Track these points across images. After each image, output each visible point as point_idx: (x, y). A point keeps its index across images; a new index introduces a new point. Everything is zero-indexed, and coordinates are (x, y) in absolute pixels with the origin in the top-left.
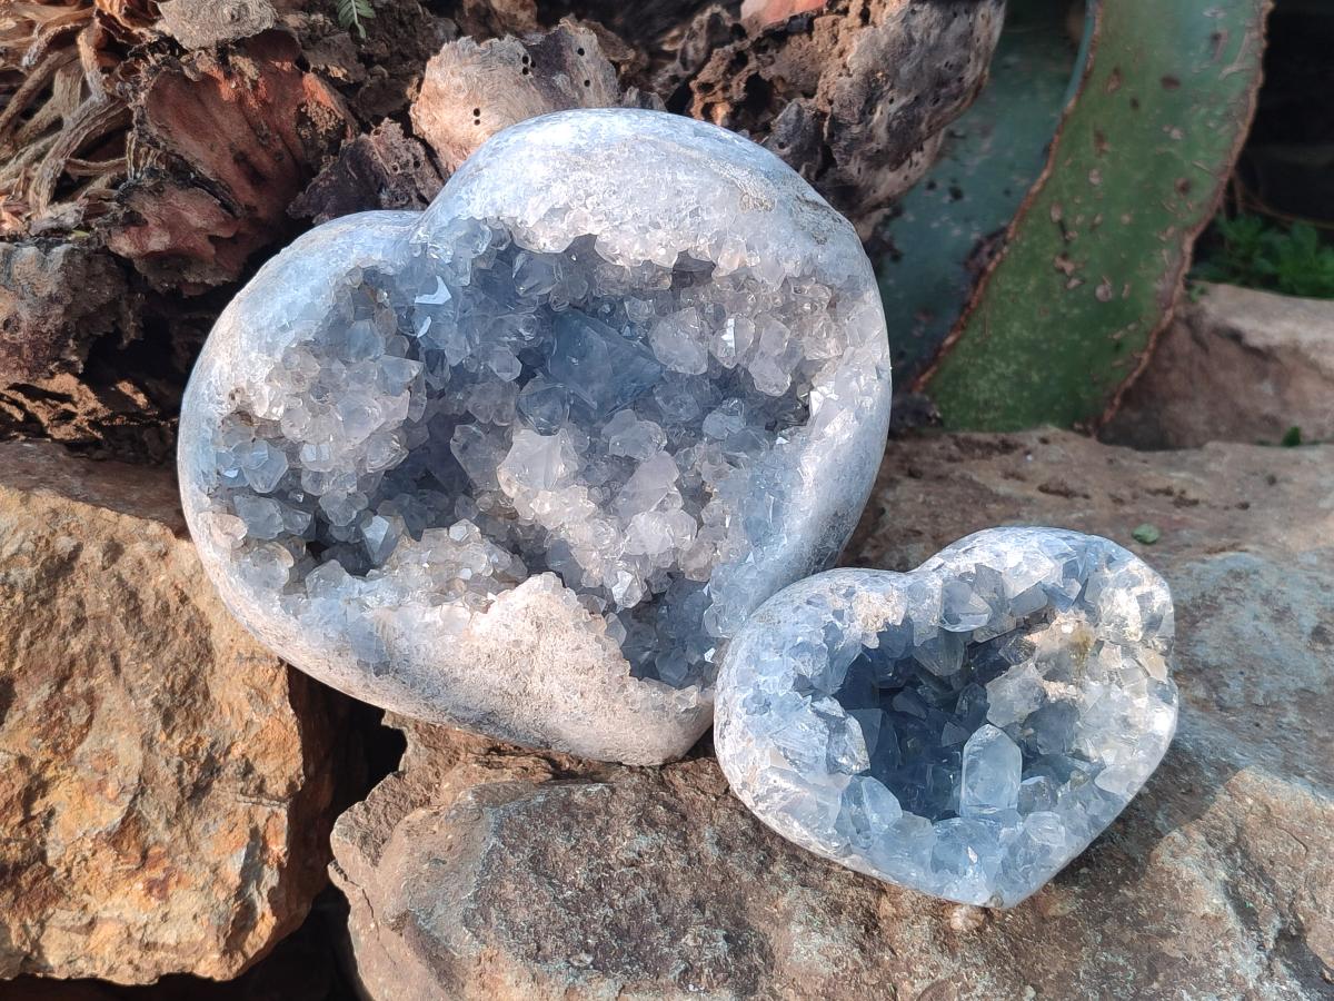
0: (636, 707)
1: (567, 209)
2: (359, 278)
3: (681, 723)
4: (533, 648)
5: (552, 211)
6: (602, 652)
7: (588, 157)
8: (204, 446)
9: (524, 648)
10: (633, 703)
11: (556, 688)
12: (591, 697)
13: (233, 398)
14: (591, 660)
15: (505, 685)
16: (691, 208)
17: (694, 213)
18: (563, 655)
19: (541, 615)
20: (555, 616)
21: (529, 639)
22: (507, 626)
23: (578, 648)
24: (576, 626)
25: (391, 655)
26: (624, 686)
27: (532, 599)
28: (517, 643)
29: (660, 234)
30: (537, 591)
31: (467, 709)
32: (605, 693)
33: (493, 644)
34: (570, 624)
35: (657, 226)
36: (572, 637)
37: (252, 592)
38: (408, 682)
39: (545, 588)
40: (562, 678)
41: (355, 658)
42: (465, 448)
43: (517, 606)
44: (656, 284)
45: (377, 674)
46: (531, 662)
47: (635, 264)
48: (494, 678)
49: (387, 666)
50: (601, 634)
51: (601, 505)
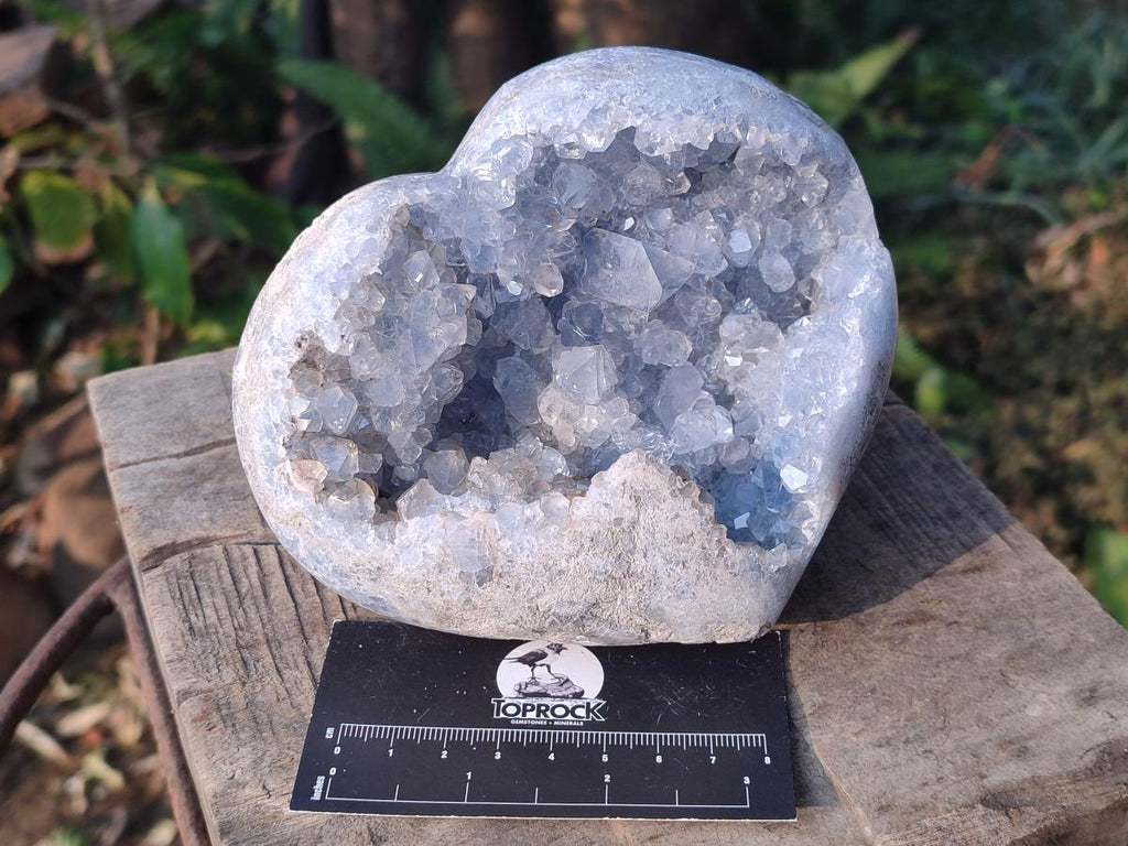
0: (735, 570)
1: (606, 109)
2: (406, 215)
3: (775, 585)
4: (634, 523)
5: (594, 111)
6: (698, 516)
7: (611, 69)
8: (274, 398)
9: (625, 525)
10: (733, 566)
11: (659, 560)
12: (693, 566)
13: (300, 346)
14: (690, 527)
15: (610, 568)
16: (714, 98)
17: (717, 101)
18: (664, 526)
19: (638, 488)
20: (652, 487)
21: (629, 515)
22: (606, 505)
23: (677, 516)
24: (673, 494)
25: (495, 559)
26: (723, 549)
27: (628, 474)
28: (618, 521)
29: (694, 119)
30: (632, 464)
31: (572, 603)
32: (707, 558)
33: (595, 527)
34: (667, 493)
35: (690, 113)
36: (670, 505)
37: (342, 528)
38: (513, 585)
39: (639, 460)
40: (664, 550)
41: (457, 571)
42: (506, 383)
43: (615, 484)
44: (679, 186)
45: (480, 584)
46: (632, 540)
47: (674, 150)
48: (597, 563)
49: (490, 571)
50: (697, 500)
51: (641, 416)
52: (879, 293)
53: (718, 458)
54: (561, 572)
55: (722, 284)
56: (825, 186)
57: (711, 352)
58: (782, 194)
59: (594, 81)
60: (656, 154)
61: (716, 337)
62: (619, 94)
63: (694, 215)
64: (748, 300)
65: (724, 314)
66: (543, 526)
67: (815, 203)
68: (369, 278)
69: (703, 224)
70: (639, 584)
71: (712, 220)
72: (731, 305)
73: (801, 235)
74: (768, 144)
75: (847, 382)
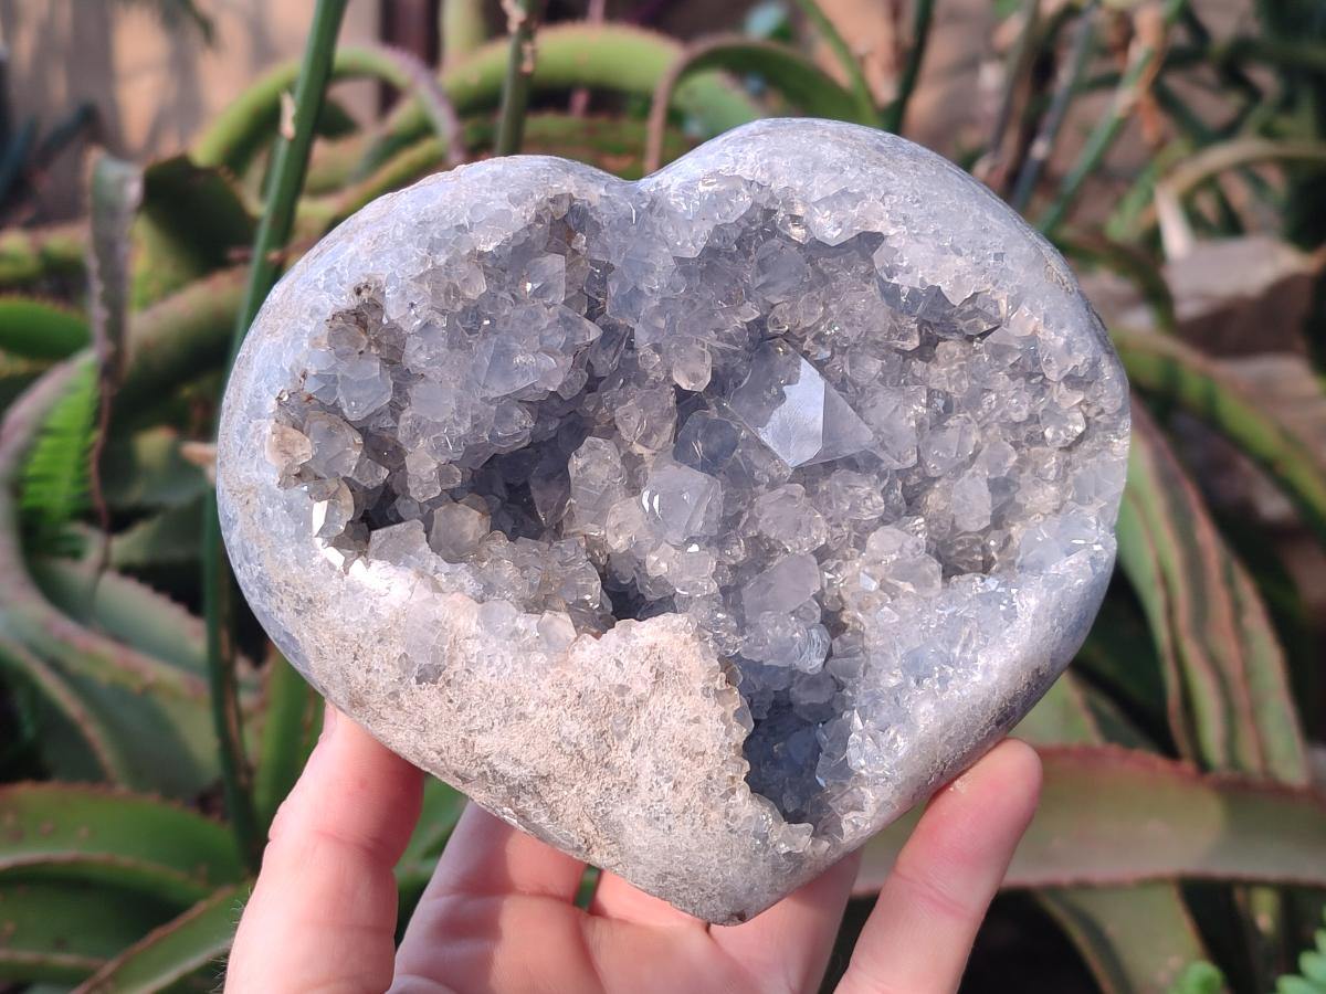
0: (734, 826)
1: (861, 197)
2: (564, 208)
3: (775, 869)
4: (640, 702)
5: (844, 192)
6: (722, 735)
7: (890, 158)
8: (296, 339)
9: (629, 698)
10: (735, 818)
11: (648, 765)
12: (686, 792)
13: (359, 292)
14: (706, 743)
15: (584, 742)
17: (999, 257)
18: (673, 722)
19: (668, 662)
20: (684, 669)
21: (640, 688)
22: (618, 663)
23: (697, 720)
24: (705, 692)
25: (452, 659)
26: (733, 792)
27: (664, 639)
28: (623, 690)
29: (960, 262)
30: (674, 630)
31: (517, 762)
32: (706, 792)
33: (591, 682)
34: (699, 686)
35: (958, 253)
36: (696, 703)
37: (292, 531)
38: (457, 702)
39: (685, 629)
40: (660, 754)
41: (400, 650)
42: (584, 469)
43: (641, 642)
44: (904, 337)
45: (419, 681)
46: (628, 721)
47: (917, 286)
48: (572, 728)
49: (438, 671)
50: (730, 714)
51: (724, 590)
52: (1080, 585)
53: (790, 687)
54: (522, 716)
55: (900, 484)
56: (1080, 429)
57: (845, 559)
58: (1024, 414)
59: (864, 161)
60: (895, 280)
61: (860, 544)
62: (886, 188)
63: (906, 384)
64: (921, 520)
65: (883, 521)
66: (528, 649)
67: (1059, 444)
68: (481, 255)
69: (911, 398)
70: (608, 780)
71: (924, 401)
72: (898, 514)
73: (1022, 476)
74: (1033, 338)
75: (987, 670)
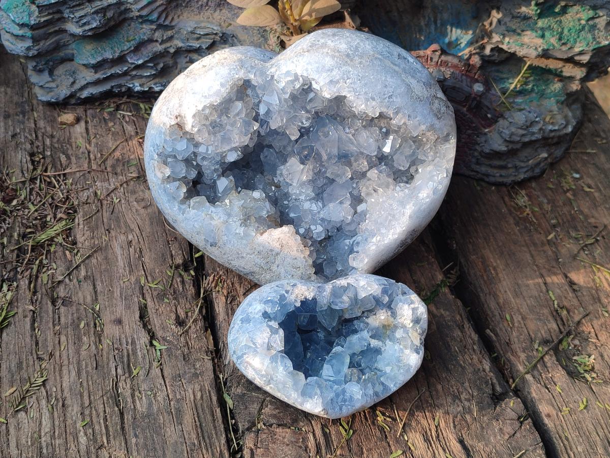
1: (338, 82)
2: (241, 83)
4: (277, 254)
5: (331, 81)
6: (305, 262)
8: (160, 134)
9: (274, 253)
13: (177, 118)
14: (299, 264)
15: (262, 264)
16: (390, 94)
17: (390, 97)
18: (289, 260)
19: (284, 242)
20: (290, 244)
21: (277, 250)
22: (269, 243)
23: (296, 259)
24: (297, 250)
25: (219, 241)
26: (310, 277)
27: (282, 236)
28: (271, 250)
29: (374, 103)
30: (285, 233)
31: (244, 268)
33: (261, 248)
34: (295, 249)
35: (373, 99)
38: (223, 252)
39: (289, 233)
40: (286, 268)
41: (203, 237)
43: (275, 237)
45: (211, 246)
46: (275, 259)
47: (360, 112)
48: (258, 261)
49: (216, 244)
50: (306, 256)
53: (341, 225)
54: (242, 257)
57: (360, 179)
60: (353, 109)
61: (364, 176)
64: (384, 167)
65: (370, 169)
66: (242, 238)
67: (429, 142)
69: (373, 133)
70: (272, 275)
71: (378, 132)
72: (376, 166)
73: (418, 151)
74: (405, 124)
